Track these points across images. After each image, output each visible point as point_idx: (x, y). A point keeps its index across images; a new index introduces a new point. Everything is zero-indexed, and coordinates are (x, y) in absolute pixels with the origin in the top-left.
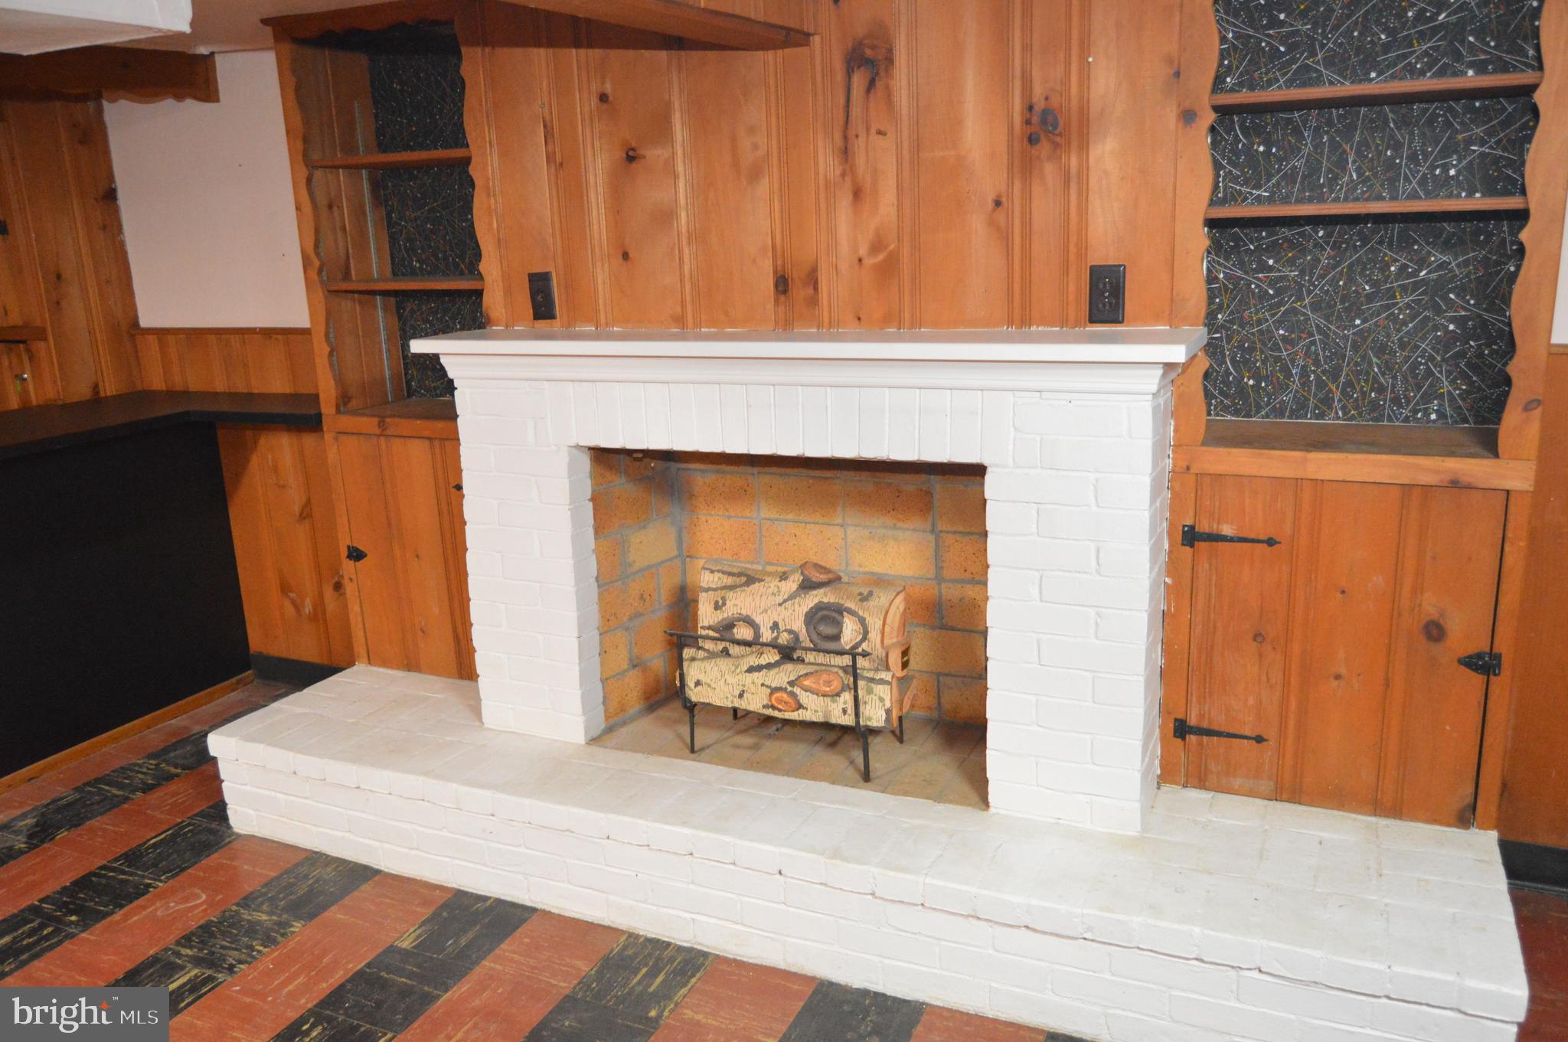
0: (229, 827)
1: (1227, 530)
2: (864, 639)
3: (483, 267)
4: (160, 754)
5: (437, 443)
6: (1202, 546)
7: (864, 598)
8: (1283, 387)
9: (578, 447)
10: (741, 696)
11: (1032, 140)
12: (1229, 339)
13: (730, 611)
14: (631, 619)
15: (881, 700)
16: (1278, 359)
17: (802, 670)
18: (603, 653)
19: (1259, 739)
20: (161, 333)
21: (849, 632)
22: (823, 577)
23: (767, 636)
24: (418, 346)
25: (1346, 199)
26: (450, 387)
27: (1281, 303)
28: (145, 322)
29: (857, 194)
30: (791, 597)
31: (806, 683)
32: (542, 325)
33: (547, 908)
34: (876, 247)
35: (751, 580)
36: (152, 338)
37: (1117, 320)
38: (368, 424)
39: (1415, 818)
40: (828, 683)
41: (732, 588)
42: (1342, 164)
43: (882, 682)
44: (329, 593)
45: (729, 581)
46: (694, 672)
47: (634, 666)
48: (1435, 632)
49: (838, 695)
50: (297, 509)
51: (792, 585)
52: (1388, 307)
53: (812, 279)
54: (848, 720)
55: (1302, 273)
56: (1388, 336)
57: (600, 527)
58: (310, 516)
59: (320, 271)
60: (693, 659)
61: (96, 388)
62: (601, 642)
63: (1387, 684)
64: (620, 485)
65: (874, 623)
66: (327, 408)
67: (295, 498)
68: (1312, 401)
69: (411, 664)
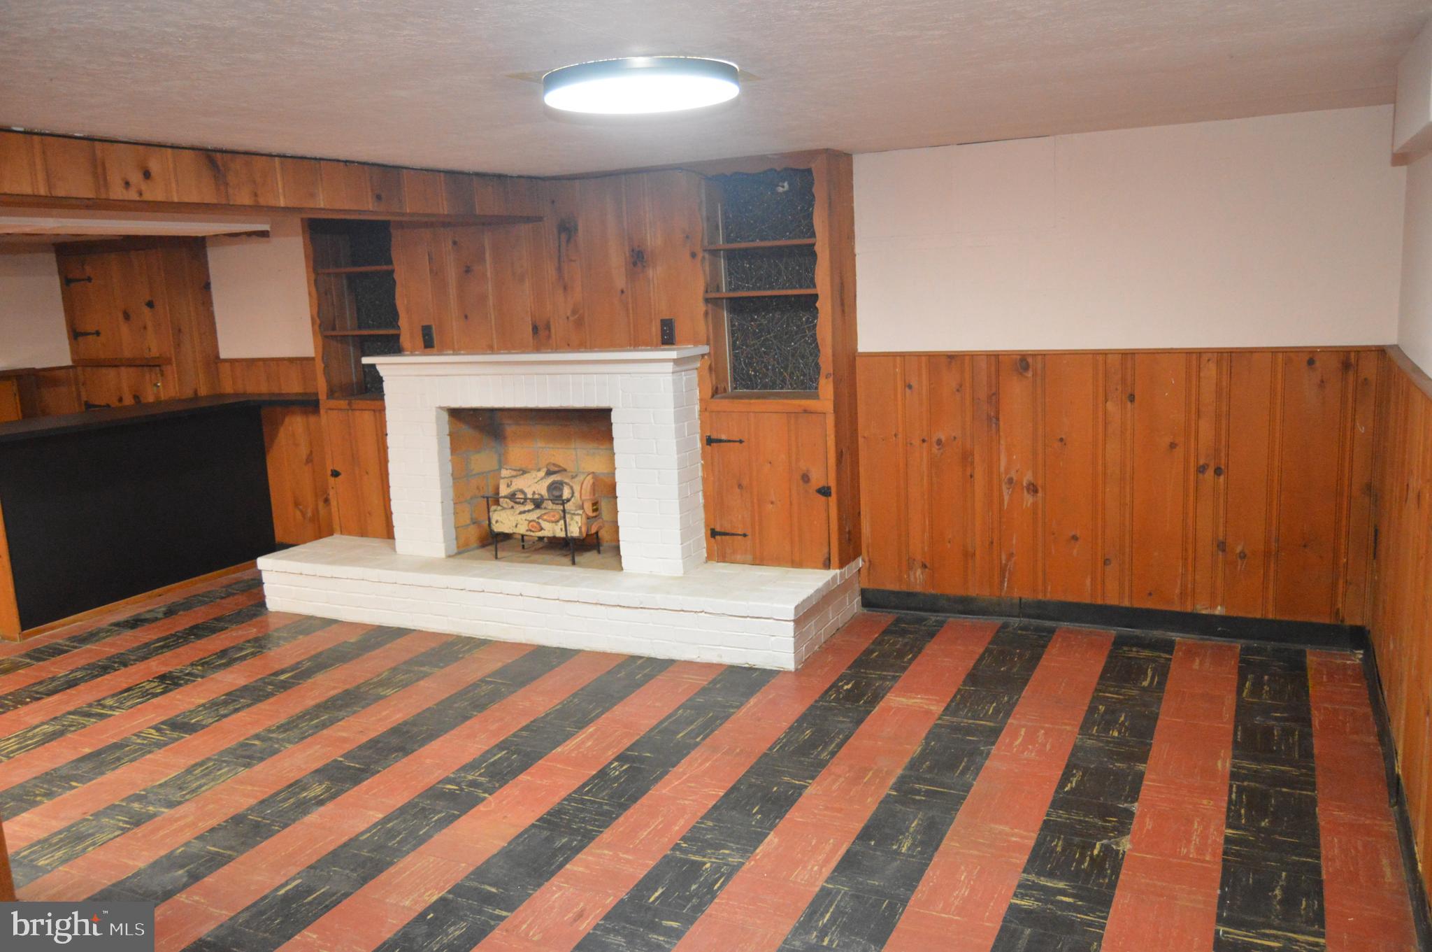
0: (267, 609)
1: (724, 437)
2: (572, 496)
3: (401, 323)
4: (229, 586)
5: (377, 414)
6: (714, 445)
7: (573, 477)
8: (766, 376)
9: (442, 408)
10: (516, 526)
11: (635, 264)
12: (742, 353)
13: (513, 488)
14: (471, 498)
15: (577, 523)
16: (763, 362)
17: (543, 511)
18: (455, 513)
19: (745, 535)
20: (232, 362)
21: (566, 493)
22: (556, 469)
23: (530, 496)
24: (366, 360)
25: (783, 288)
26: (380, 380)
27: (762, 336)
28: (223, 355)
29: (565, 288)
30: (542, 479)
31: (545, 517)
32: (428, 350)
33: (421, 629)
34: (574, 312)
35: (524, 472)
36: (227, 365)
37: (672, 344)
38: (343, 403)
39: (807, 567)
40: (554, 516)
41: (515, 477)
42: (779, 273)
43: (578, 514)
44: (321, 504)
45: (514, 473)
46: (495, 517)
47: (474, 523)
48: (806, 479)
49: (558, 521)
50: (304, 457)
51: (542, 473)
52: (804, 337)
53: (548, 327)
54: (562, 535)
55: (769, 322)
56: (805, 350)
57: (454, 450)
58: (312, 461)
59: (320, 326)
60: (495, 511)
61: (196, 392)
62: (454, 508)
63: (791, 504)
64: (465, 430)
65: (577, 488)
66: (322, 396)
67: (304, 451)
68: (778, 382)
69: (363, 533)
